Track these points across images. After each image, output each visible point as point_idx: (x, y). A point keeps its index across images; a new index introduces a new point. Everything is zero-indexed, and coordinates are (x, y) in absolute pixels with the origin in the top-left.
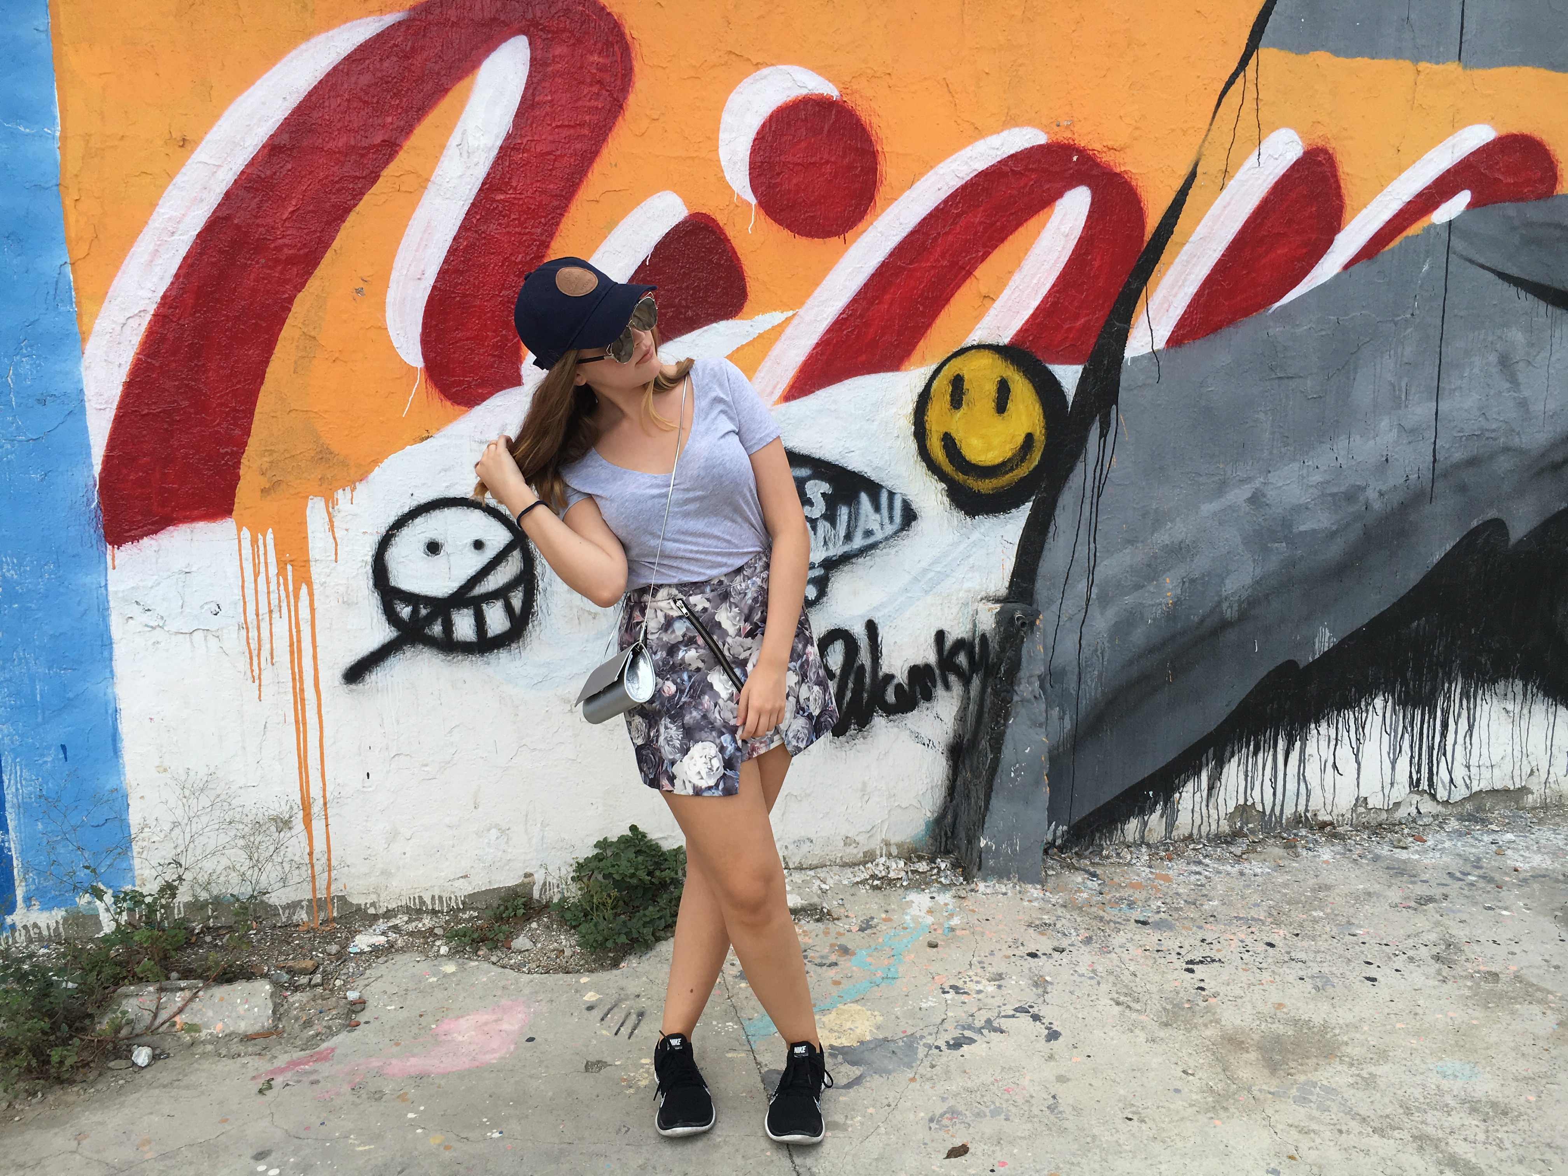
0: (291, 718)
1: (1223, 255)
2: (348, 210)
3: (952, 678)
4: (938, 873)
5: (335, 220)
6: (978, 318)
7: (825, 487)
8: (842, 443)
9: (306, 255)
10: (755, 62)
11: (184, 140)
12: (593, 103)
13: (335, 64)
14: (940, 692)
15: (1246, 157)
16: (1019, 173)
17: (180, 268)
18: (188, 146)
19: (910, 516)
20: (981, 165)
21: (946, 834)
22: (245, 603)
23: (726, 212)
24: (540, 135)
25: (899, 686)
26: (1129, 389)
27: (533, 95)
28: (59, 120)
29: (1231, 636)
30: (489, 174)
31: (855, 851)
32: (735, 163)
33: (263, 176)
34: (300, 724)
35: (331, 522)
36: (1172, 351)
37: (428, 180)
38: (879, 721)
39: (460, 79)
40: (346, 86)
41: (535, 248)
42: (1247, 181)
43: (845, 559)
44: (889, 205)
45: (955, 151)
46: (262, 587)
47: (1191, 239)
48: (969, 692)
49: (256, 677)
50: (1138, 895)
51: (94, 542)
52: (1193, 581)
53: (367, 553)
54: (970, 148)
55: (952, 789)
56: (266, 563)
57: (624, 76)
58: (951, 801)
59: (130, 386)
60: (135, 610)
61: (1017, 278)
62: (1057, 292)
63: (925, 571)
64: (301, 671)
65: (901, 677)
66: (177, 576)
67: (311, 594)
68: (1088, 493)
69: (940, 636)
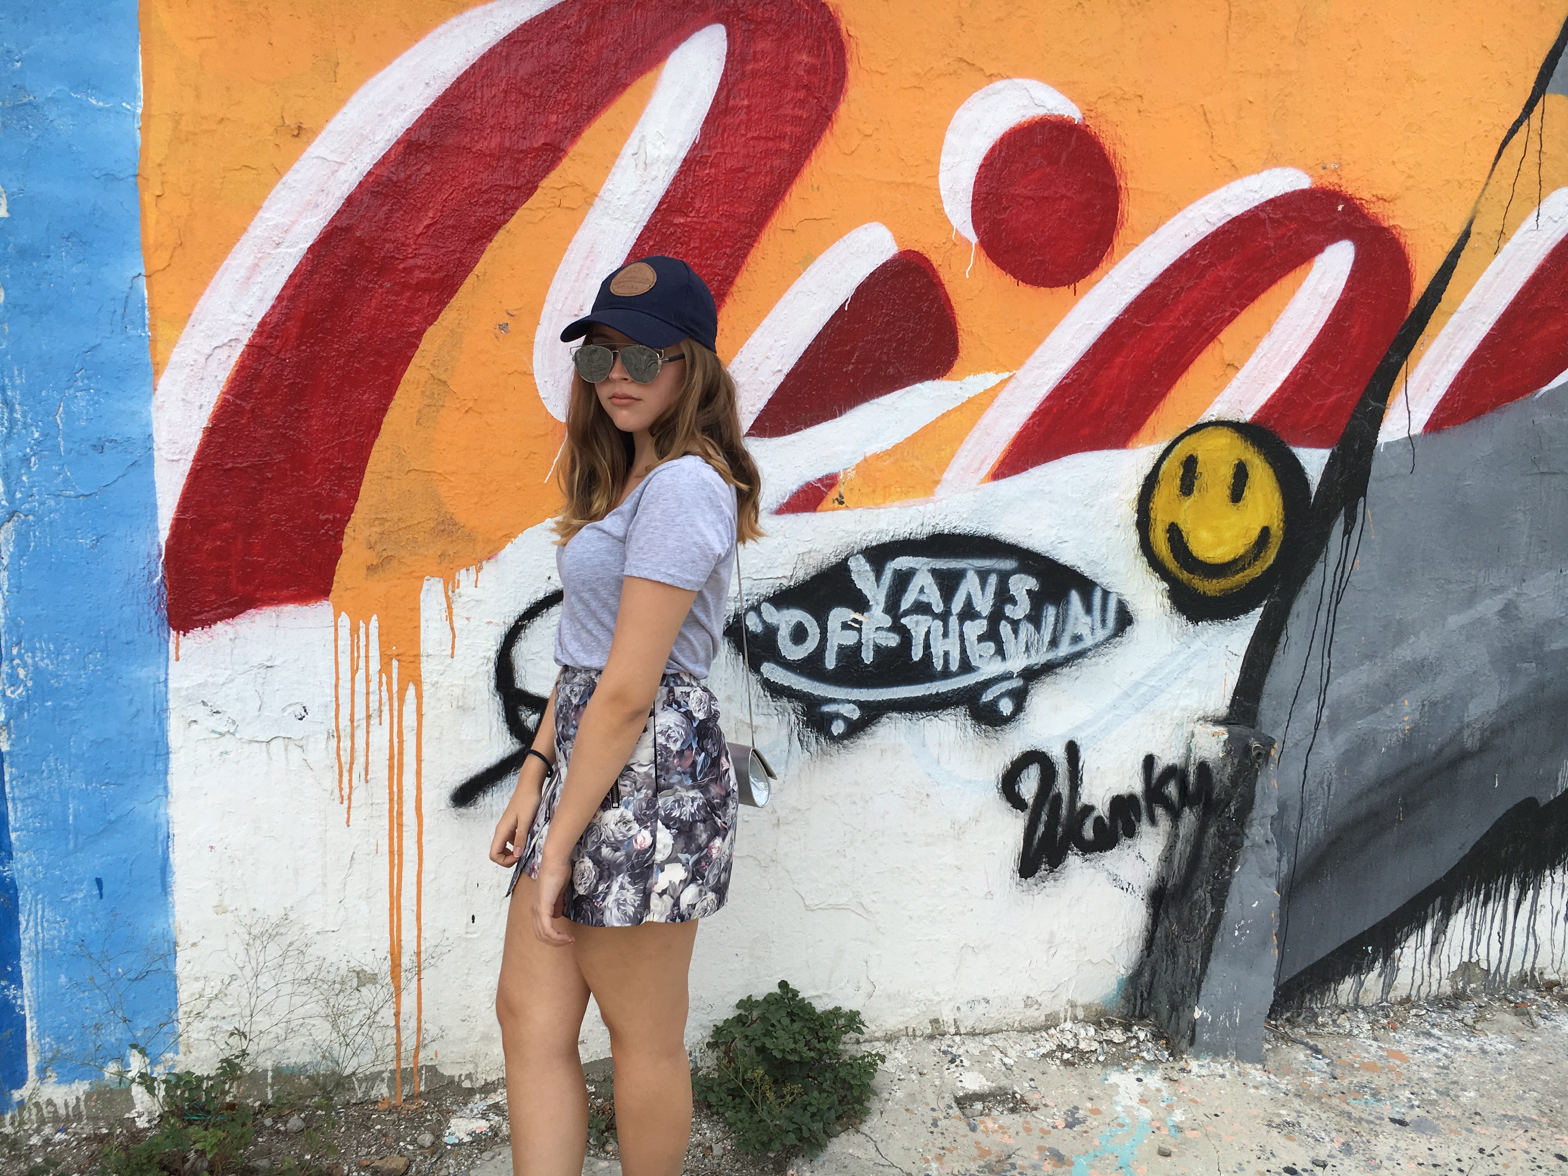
0: (385, 849)
1: (1492, 329)
2: (496, 227)
3: (1159, 811)
4: (1137, 1046)
5: (481, 238)
6: (1219, 389)
7: (1031, 583)
8: (1055, 531)
9: (442, 280)
10: (988, 74)
11: (300, 128)
12: (799, 112)
13: (491, 45)
14: (1144, 827)
15: (1523, 219)
16: (1278, 221)
17: (284, 288)
18: (304, 137)
19: (1125, 619)
20: (1236, 210)
21: (1142, 996)
22: (338, 705)
23: (942, 250)
24: (732, 148)
25: (1099, 820)
26: (1380, 480)
27: (728, 97)
28: (141, 94)
29: (1470, 769)
30: (668, 192)
31: (1036, 1014)
32: (957, 193)
33: (395, 179)
34: (396, 855)
35: (449, 607)
36: (1430, 437)
37: (595, 195)
38: (1074, 861)
39: (642, 73)
40: (503, 73)
41: (716, 284)
42: (1523, 245)
43: (1049, 668)
44: (1128, 251)
45: (1207, 191)
46: (360, 687)
47: (1461, 308)
48: (1177, 828)
49: (346, 797)
50: (1379, 1081)
51: (154, 627)
52: (1434, 704)
53: (491, 647)
54: (1224, 189)
55: (1150, 942)
56: (367, 657)
57: (836, 82)
58: (1148, 956)
59: (211, 433)
60: (200, 713)
61: (1266, 344)
62: (1310, 362)
63: (1137, 685)
64: (400, 791)
65: (1102, 809)
66: (256, 670)
67: (419, 696)
68: (1326, 600)
69: (1149, 761)
